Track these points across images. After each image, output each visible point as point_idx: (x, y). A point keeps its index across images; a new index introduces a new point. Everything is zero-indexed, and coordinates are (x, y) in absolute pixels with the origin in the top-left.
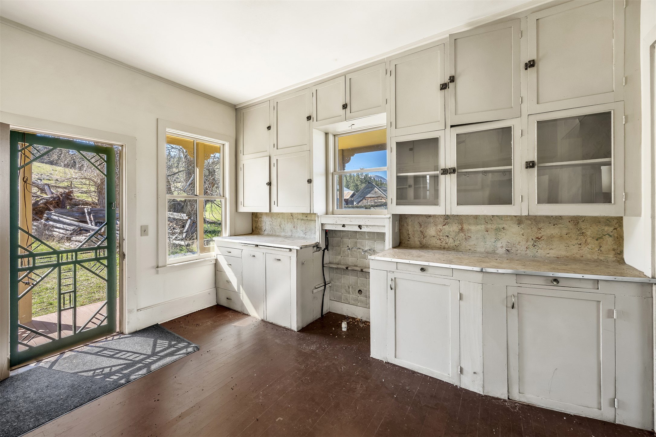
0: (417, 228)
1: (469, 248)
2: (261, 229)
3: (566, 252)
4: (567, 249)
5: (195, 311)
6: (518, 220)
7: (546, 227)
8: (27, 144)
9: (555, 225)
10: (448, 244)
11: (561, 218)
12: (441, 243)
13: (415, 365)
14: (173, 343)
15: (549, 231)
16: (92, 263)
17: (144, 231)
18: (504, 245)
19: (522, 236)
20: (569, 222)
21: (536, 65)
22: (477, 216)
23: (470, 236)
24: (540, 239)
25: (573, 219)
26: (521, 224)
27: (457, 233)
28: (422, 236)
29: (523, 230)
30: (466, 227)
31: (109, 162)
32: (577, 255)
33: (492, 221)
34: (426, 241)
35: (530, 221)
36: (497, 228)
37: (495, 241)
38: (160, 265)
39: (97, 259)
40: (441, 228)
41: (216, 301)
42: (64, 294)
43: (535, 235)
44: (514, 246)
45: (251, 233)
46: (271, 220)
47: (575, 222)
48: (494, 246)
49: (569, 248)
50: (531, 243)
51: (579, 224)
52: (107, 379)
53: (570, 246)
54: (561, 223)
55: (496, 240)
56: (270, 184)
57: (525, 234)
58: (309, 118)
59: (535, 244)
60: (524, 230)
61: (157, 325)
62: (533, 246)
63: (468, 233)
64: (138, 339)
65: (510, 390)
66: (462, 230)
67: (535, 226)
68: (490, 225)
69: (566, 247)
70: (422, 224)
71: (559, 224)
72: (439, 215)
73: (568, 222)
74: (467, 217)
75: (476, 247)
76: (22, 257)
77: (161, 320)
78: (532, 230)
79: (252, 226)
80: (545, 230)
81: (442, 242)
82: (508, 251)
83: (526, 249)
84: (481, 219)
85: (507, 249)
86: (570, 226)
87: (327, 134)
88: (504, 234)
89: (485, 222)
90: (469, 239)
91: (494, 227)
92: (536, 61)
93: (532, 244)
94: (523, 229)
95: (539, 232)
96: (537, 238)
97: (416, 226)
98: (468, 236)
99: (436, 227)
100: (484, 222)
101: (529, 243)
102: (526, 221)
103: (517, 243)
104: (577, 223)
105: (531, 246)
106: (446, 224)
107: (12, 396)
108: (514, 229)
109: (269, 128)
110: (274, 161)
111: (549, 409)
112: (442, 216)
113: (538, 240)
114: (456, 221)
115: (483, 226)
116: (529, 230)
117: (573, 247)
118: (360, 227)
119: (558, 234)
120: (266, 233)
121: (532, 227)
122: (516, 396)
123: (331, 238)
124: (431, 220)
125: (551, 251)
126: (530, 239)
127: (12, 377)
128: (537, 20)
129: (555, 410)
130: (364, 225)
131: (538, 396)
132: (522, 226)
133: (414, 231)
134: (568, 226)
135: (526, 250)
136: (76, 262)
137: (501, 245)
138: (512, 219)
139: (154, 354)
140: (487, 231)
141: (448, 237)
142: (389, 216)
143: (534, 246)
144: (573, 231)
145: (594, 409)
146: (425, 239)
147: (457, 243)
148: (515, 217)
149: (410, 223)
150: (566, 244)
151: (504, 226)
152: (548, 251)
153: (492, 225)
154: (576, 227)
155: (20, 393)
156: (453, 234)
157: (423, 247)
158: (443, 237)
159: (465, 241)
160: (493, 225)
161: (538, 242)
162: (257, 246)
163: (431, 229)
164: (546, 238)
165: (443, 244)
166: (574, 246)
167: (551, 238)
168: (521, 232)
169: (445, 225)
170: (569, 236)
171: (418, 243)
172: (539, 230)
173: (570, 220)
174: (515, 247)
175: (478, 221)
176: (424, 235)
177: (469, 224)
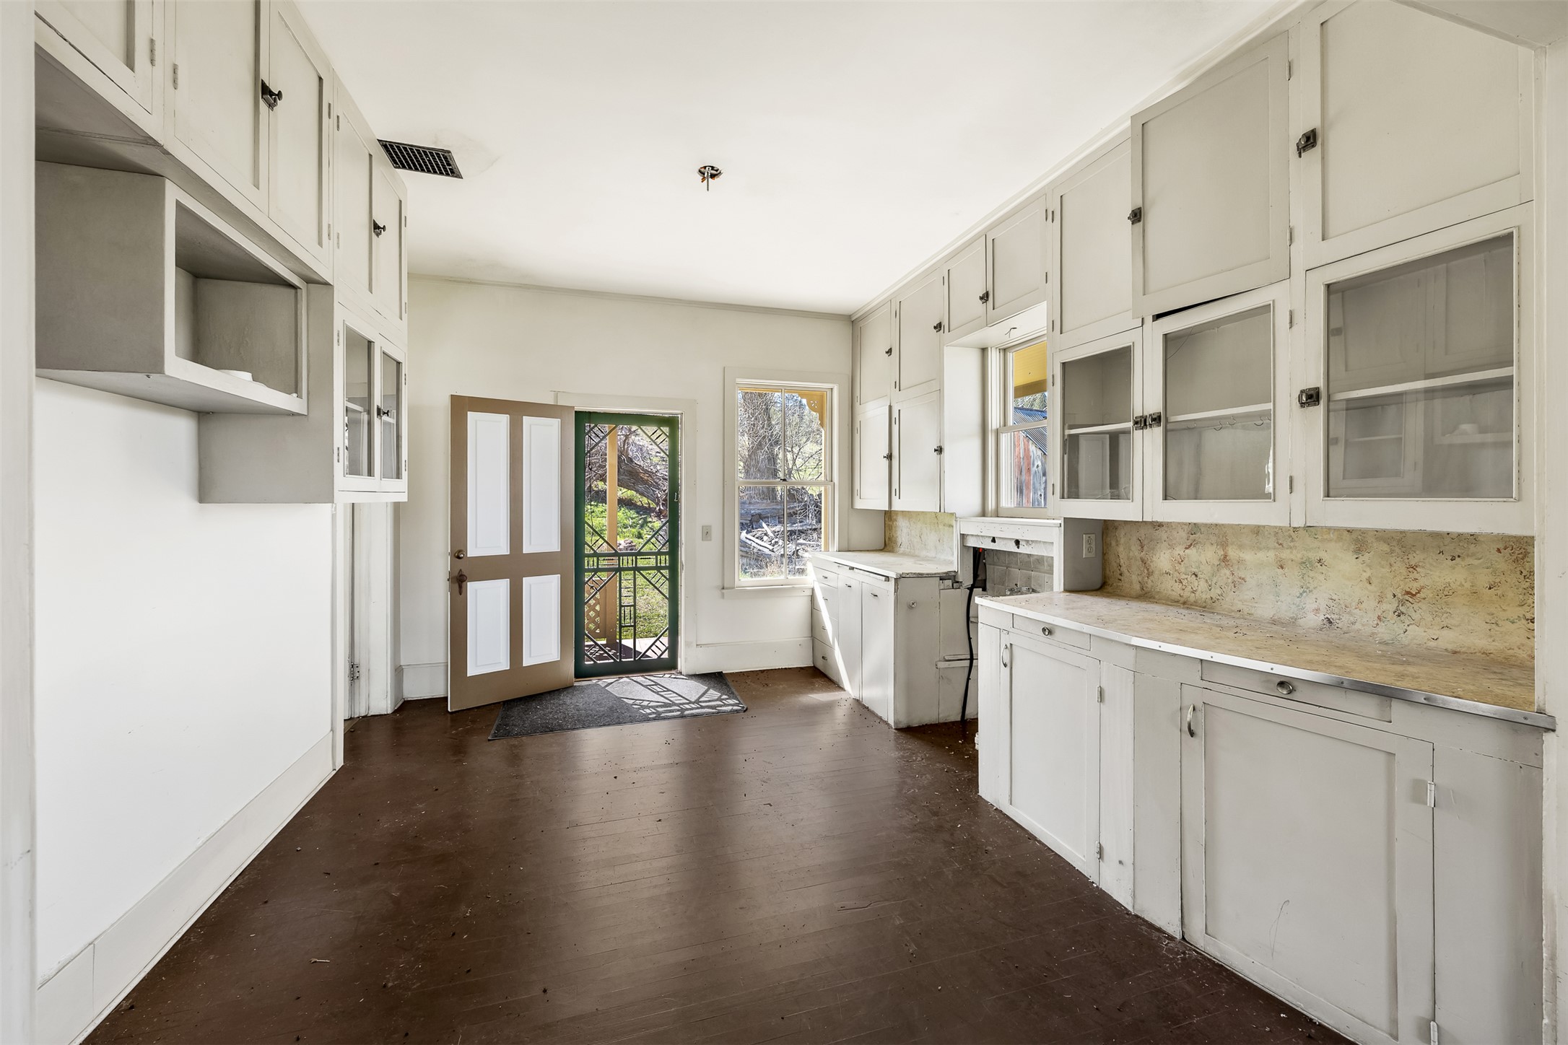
0: (1135, 551)
1: (1240, 606)
2: (895, 542)
3: (1490, 640)
4: (1493, 633)
5: (777, 668)
6: (1357, 540)
7: (1431, 565)
8: (592, 425)
9: (1457, 559)
10: (1197, 593)
11: (1474, 538)
12: (1183, 590)
13: (1036, 824)
14: (724, 697)
15: (1439, 574)
16: (653, 572)
17: (706, 534)
18: (1323, 607)
19: (1368, 585)
20: (1499, 550)
21: (1319, 142)
22: (1259, 526)
23: (1243, 576)
24: (1415, 595)
25: (1511, 543)
26: (1363, 553)
27: (1216, 569)
28: (1146, 571)
29: (1368, 569)
30: (1233, 553)
31: (673, 438)
32: (1520, 652)
33: (1293, 540)
34: (1152, 584)
35: (1386, 545)
36: (1305, 559)
37: (1301, 594)
38: (725, 586)
39: (658, 568)
40: (1182, 553)
41: (812, 659)
42: (625, 606)
43: (1401, 583)
44: (1348, 610)
45: (882, 548)
46: (908, 524)
47: (1517, 552)
48: (1298, 606)
49: (1497, 628)
50: (1389, 606)
51: (1526, 559)
52: (641, 711)
53: (1499, 623)
54: (1473, 555)
55: (1304, 592)
56: (890, 457)
57: (1374, 580)
58: (938, 327)
59: (1401, 608)
60: (1371, 569)
61: (720, 674)
62: (1396, 614)
63: (1238, 569)
64: (693, 683)
65: (1186, 921)
66: (1225, 559)
67: (1400, 559)
68: (1288, 551)
69: (1488, 626)
70: (1146, 542)
71: (1468, 556)
72: (1179, 523)
73: (1494, 551)
74: (1238, 529)
75: (1256, 605)
76: (589, 556)
77: (728, 668)
78: (1393, 569)
79: (885, 536)
80: (1429, 572)
81: (1184, 587)
82: (1331, 622)
83: (1375, 622)
84: (1269, 536)
85: (1327, 616)
86: (1501, 563)
87: (984, 350)
88: (1322, 578)
89: (1278, 543)
90: (1241, 583)
91: (1297, 555)
92: (1319, 133)
93: (1394, 610)
94: (1369, 566)
95: (1412, 576)
96: (1408, 593)
97: (1133, 548)
98: (1240, 578)
99: (1170, 551)
100: (1275, 544)
101: (1385, 606)
102: (1375, 545)
103: (1354, 604)
104: (1520, 556)
105: (1391, 613)
106: (1191, 544)
107: (568, 701)
108: (1344, 564)
109: (889, 352)
110: (895, 414)
111: (1267, 991)
112: (1183, 526)
113: (1410, 600)
114: (1213, 539)
115: (1271, 554)
116: (1383, 570)
117: (1509, 626)
118: (1017, 542)
119: (1465, 584)
120: (902, 550)
121: (1392, 563)
122: (1199, 939)
123: (990, 564)
124: (1162, 534)
125: (1446, 631)
126: (1388, 596)
127: (575, 686)
128: (1322, 24)
129: (1281, 999)
130: (1022, 540)
131: (1246, 955)
132: (1366, 557)
133: (1129, 558)
134: (1493, 562)
135: (1378, 624)
136: (636, 569)
137: (1315, 606)
138: (1340, 539)
139: (697, 701)
140: (1282, 568)
141: (1196, 576)
142: (1059, 522)
143: (1399, 616)
144: (1509, 580)
145: (1379, 1032)
146: (1151, 578)
147: (1215, 592)
148: (1348, 531)
149: (1122, 541)
150: (1490, 617)
151: (1322, 554)
152: (1438, 632)
153: (1291, 552)
154: (1518, 569)
155: (574, 701)
156: (1206, 571)
157: (1145, 595)
158: (1186, 576)
159: (1234, 589)
160: (1294, 551)
161: (1409, 604)
162: (852, 568)
163: (1162, 554)
164: (1431, 595)
165: (1187, 594)
166: (1513, 623)
167: (1446, 593)
168: (1364, 574)
169: (1190, 546)
170: (1499, 592)
171: (1137, 587)
172: (1411, 570)
173: (1501, 546)
174: (1350, 613)
175: (1261, 539)
176: (1148, 570)
177: (1241, 547)
